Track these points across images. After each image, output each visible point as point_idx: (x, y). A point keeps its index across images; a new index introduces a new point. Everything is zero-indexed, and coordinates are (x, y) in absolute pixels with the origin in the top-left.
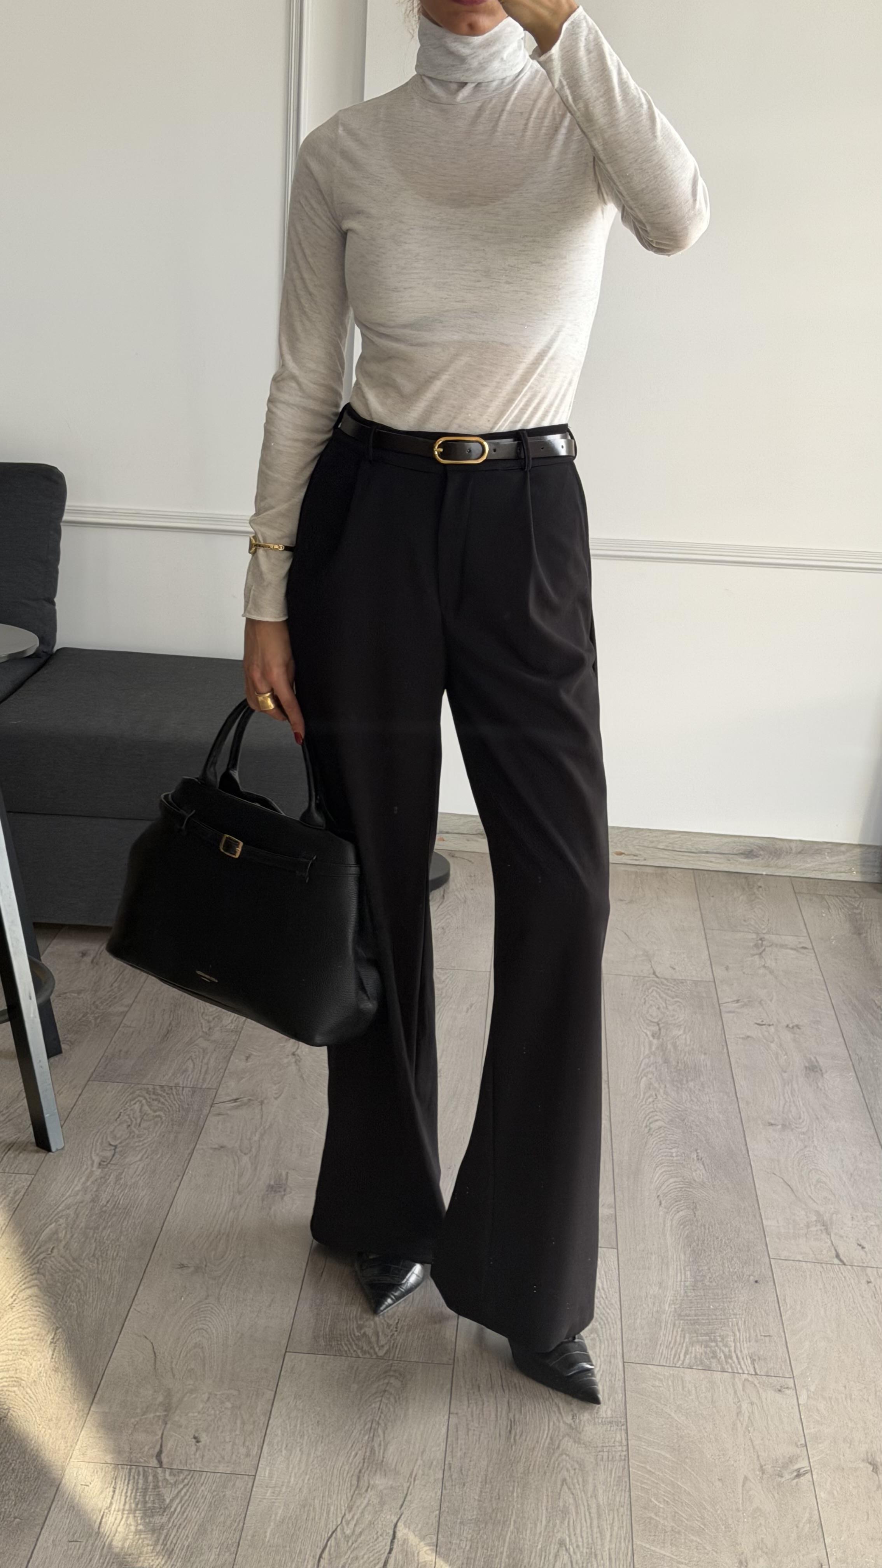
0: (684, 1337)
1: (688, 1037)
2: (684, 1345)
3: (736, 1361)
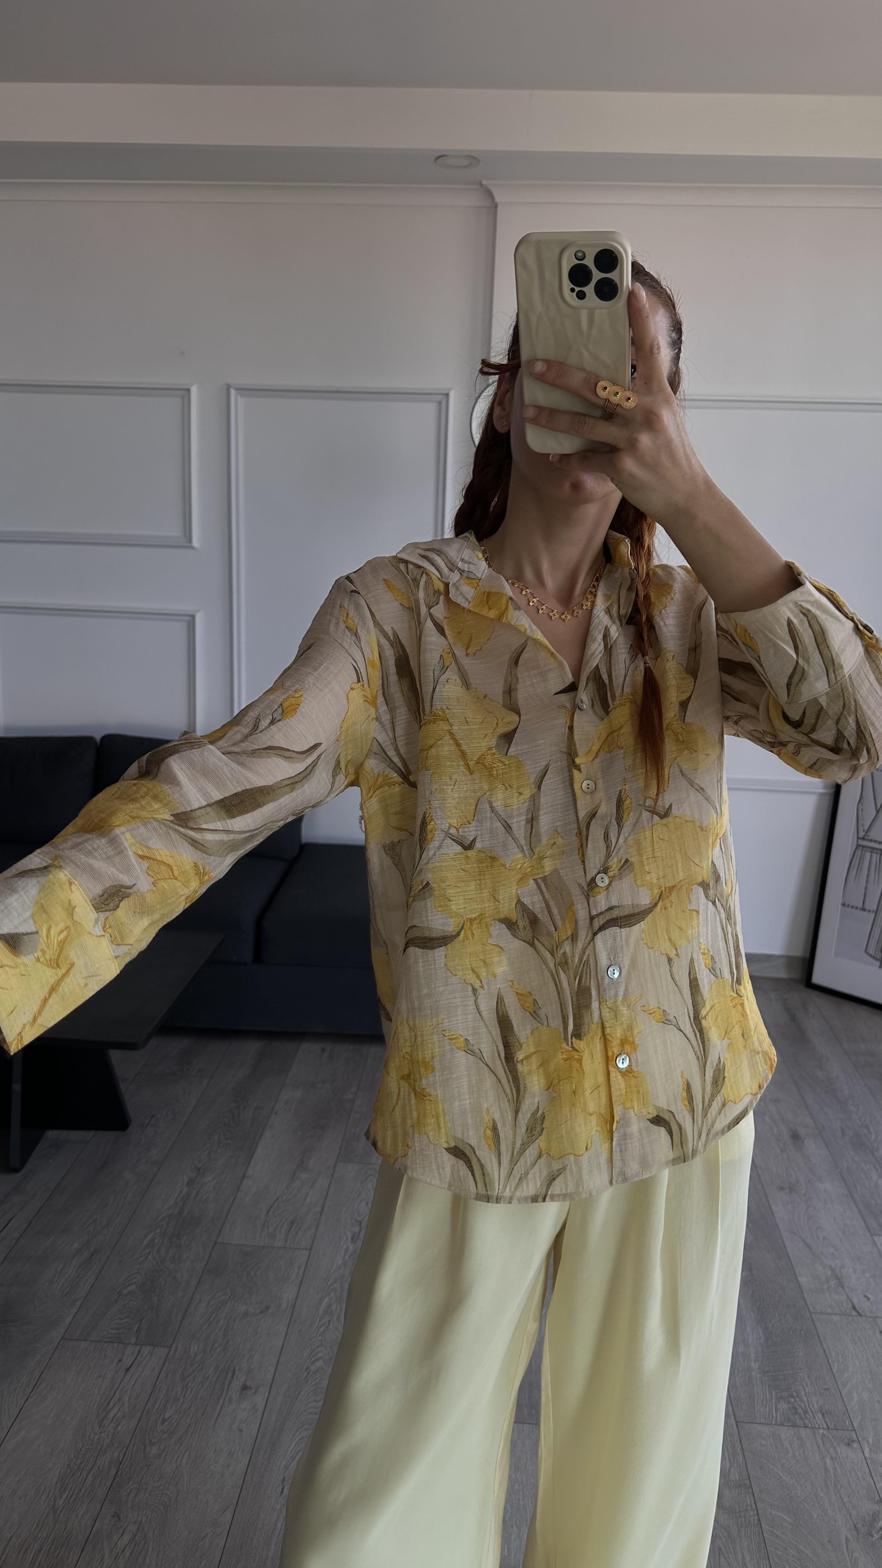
2: (773, 1401)
3: (812, 1416)
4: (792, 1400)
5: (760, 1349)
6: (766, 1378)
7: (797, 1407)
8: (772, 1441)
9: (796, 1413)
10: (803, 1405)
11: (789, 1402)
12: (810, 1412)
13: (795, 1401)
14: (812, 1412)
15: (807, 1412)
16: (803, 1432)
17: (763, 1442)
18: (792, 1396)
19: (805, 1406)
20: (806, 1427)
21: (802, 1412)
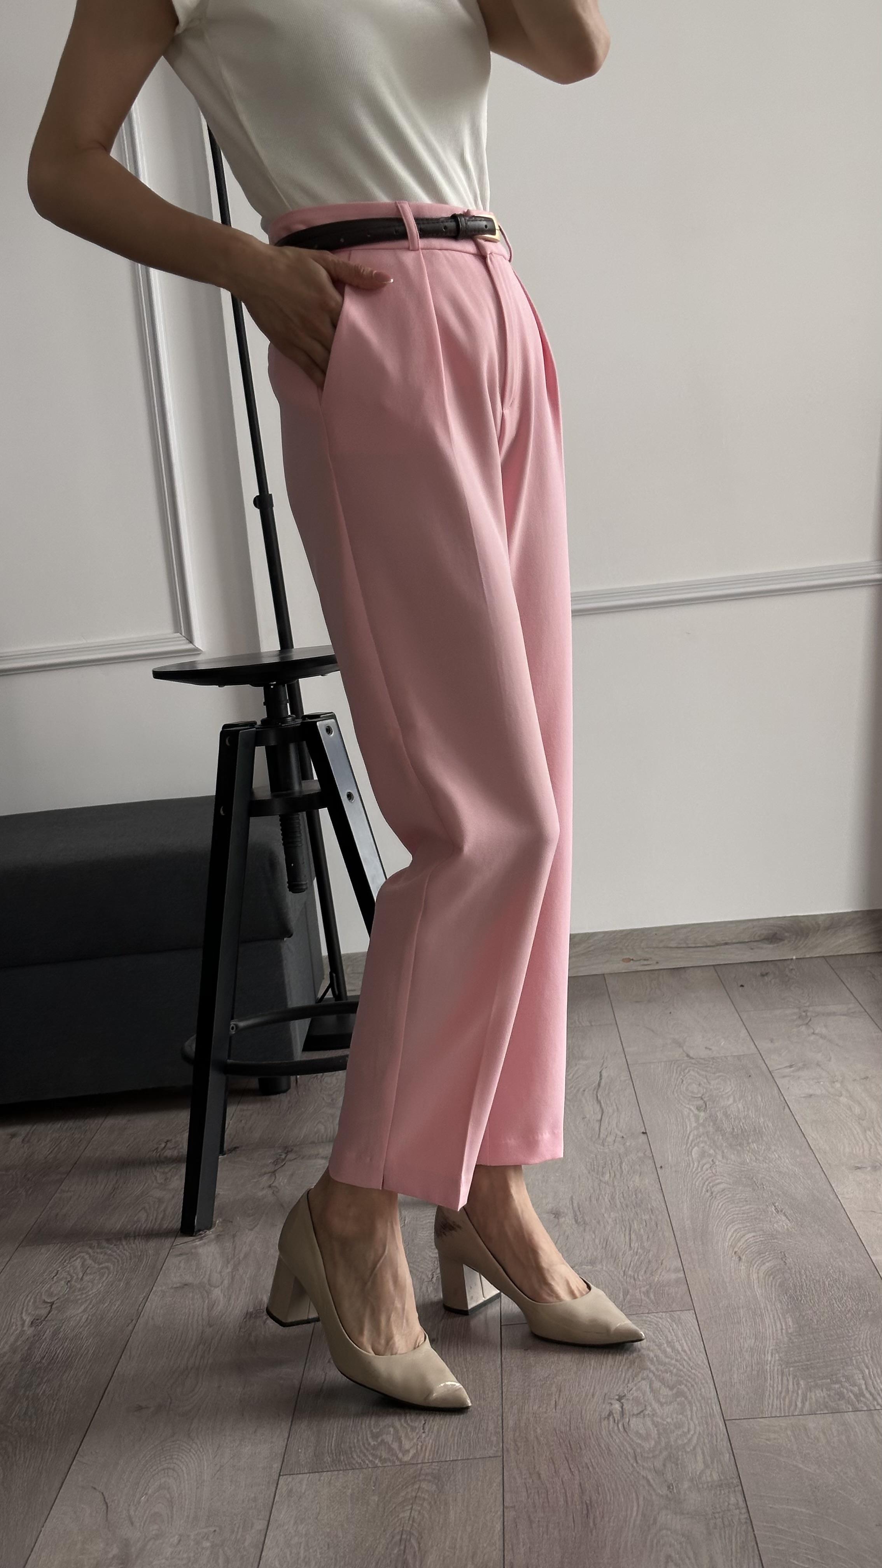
0: (798, 1384)
1: (740, 1106)
2: (800, 1392)
3: (871, 1398)
4: (837, 1386)
5: (786, 1339)
6: (791, 1369)
7: (845, 1391)
8: (789, 1433)
9: (841, 1396)
10: (856, 1389)
11: (829, 1389)
12: (868, 1395)
13: (842, 1386)
14: (871, 1394)
15: (864, 1396)
16: (850, 1417)
17: (772, 1436)
18: (839, 1382)
19: (860, 1389)
20: (856, 1410)
21: (852, 1397)
